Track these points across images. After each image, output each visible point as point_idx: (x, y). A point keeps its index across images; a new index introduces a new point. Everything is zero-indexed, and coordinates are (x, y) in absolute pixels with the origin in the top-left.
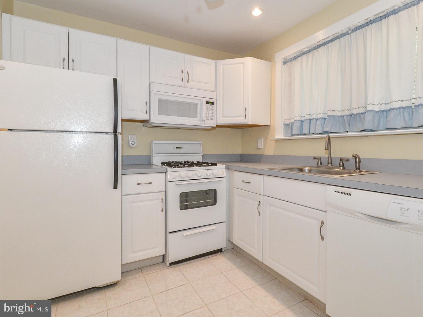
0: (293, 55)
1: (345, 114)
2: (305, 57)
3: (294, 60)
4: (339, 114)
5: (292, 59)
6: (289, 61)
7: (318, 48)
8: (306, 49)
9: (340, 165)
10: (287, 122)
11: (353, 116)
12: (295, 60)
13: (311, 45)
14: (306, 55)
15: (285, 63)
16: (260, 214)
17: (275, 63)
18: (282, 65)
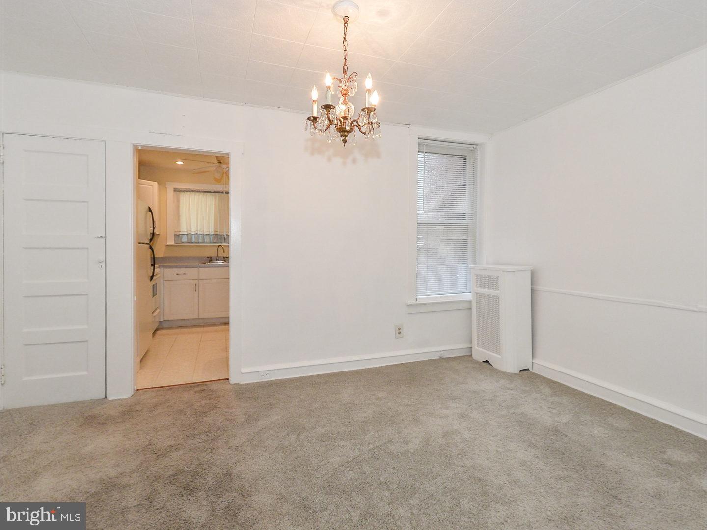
10: (178, 233)
15: (175, 191)
16: (196, 291)
17: (166, 188)
18: (173, 192)
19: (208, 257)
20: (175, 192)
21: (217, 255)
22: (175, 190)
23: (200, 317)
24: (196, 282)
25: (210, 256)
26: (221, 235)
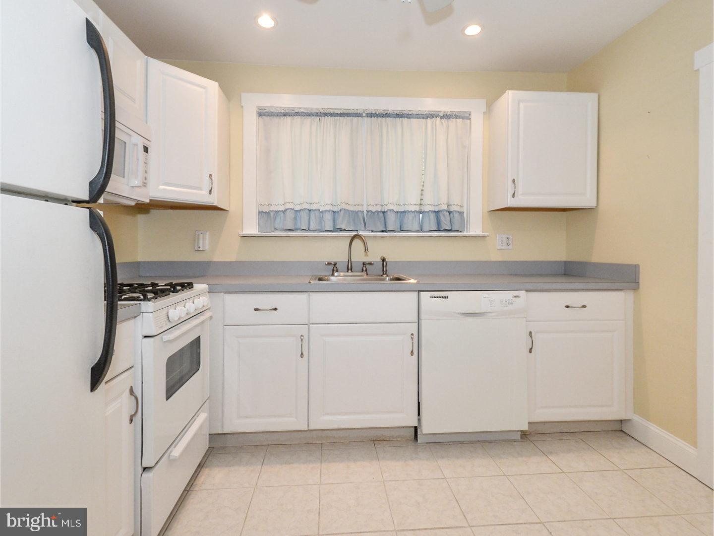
0: (278, 109)
1: (360, 210)
2: (298, 119)
3: (278, 117)
4: (352, 208)
5: (276, 114)
6: (268, 115)
7: (322, 116)
8: (302, 110)
9: (363, 270)
10: (266, 209)
11: (370, 213)
12: (280, 118)
13: (312, 109)
14: (300, 117)
15: (260, 115)
16: (302, 355)
17: (242, 107)
18: (255, 115)
19: (329, 264)
20: (261, 118)
21: (350, 257)
22: (262, 113)
23: (312, 427)
24: (303, 330)
25: (332, 260)
26: (357, 212)
